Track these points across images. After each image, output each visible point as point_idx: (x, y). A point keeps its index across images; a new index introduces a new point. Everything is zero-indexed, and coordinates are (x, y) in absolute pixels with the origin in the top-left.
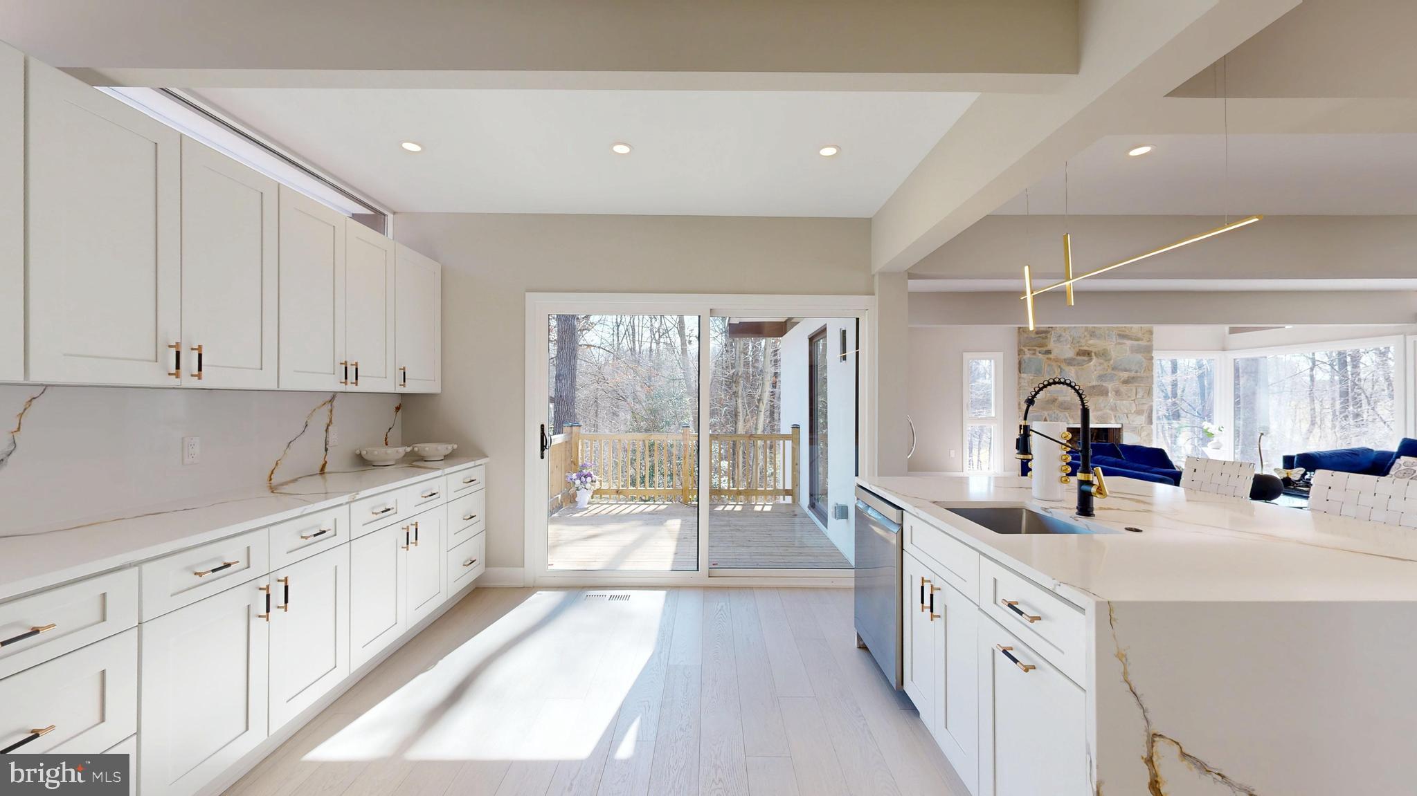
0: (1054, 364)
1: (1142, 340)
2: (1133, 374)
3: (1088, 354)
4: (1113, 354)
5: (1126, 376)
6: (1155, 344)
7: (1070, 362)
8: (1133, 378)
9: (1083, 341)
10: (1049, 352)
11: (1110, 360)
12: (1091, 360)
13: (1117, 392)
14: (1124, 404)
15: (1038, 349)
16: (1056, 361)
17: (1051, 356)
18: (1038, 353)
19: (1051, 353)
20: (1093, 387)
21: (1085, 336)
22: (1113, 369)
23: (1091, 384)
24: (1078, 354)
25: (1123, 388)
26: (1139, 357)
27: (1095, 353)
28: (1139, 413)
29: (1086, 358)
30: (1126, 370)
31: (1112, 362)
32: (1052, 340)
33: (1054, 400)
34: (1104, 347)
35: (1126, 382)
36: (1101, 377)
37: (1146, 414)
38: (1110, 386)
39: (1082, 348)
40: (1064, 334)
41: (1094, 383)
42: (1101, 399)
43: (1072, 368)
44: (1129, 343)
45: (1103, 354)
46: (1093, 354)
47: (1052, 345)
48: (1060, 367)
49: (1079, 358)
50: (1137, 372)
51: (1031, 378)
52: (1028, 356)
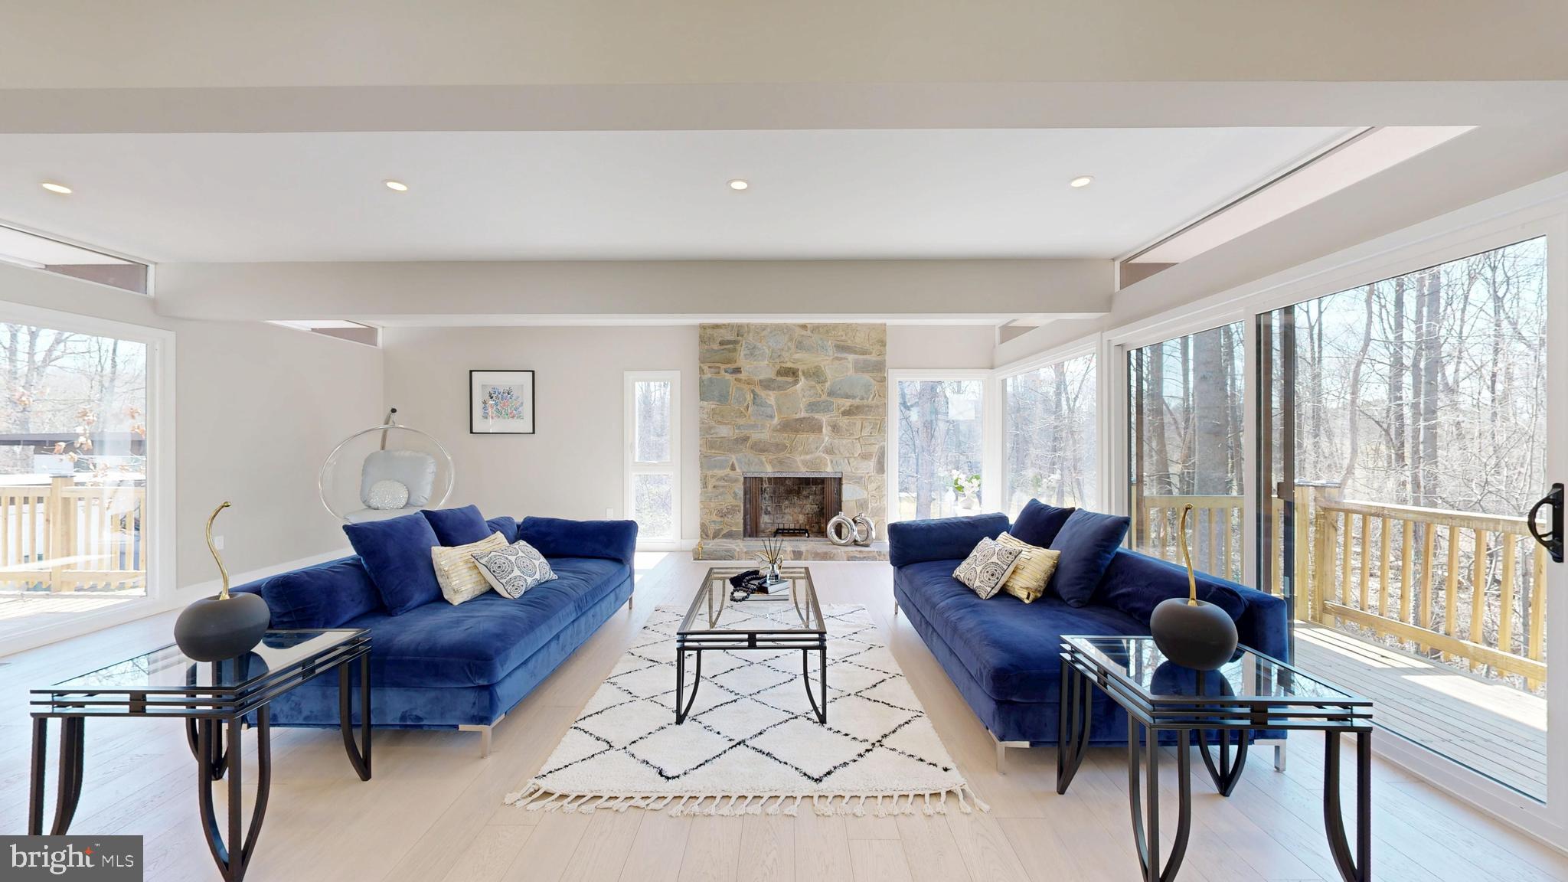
0: (745, 387)
1: (870, 353)
2: (857, 402)
3: (793, 373)
4: (829, 373)
5: (848, 404)
6: (889, 359)
7: (767, 384)
8: (857, 407)
9: (786, 355)
10: (738, 371)
11: (825, 381)
12: (796, 382)
13: (835, 428)
14: (842, 443)
15: (723, 366)
16: (748, 384)
17: (739, 376)
18: (722, 372)
19: (741, 372)
20: (801, 420)
21: (789, 348)
22: (830, 394)
23: (798, 416)
24: (779, 373)
25: (843, 422)
26: (867, 377)
27: (803, 372)
28: (865, 457)
29: (790, 379)
30: (848, 397)
31: (828, 384)
32: (742, 354)
33: (746, 439)
34: (816, 364)
35: (847, 413)
36: (812, 407)
37: (874, 459)
38: (824, 418)
39: (784, 365)
40: (759, 345)
41: (803, 414)
42: (812, 437)
43: (771, 393)
44: (851, 357)
45: (816, 375)
46: (800, 373)
47: (742, 361)
48: (753, 391)
49: (780, 379)
50: (862, 399)
51: (713, 406)
52: (710, 376)
